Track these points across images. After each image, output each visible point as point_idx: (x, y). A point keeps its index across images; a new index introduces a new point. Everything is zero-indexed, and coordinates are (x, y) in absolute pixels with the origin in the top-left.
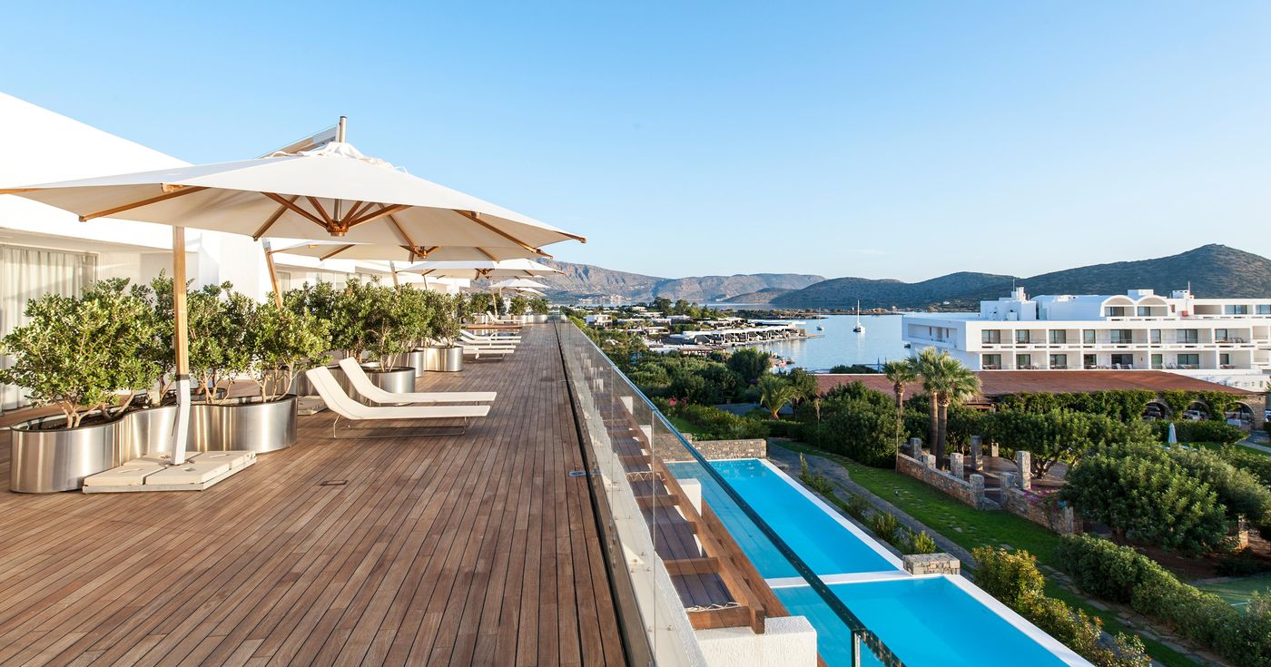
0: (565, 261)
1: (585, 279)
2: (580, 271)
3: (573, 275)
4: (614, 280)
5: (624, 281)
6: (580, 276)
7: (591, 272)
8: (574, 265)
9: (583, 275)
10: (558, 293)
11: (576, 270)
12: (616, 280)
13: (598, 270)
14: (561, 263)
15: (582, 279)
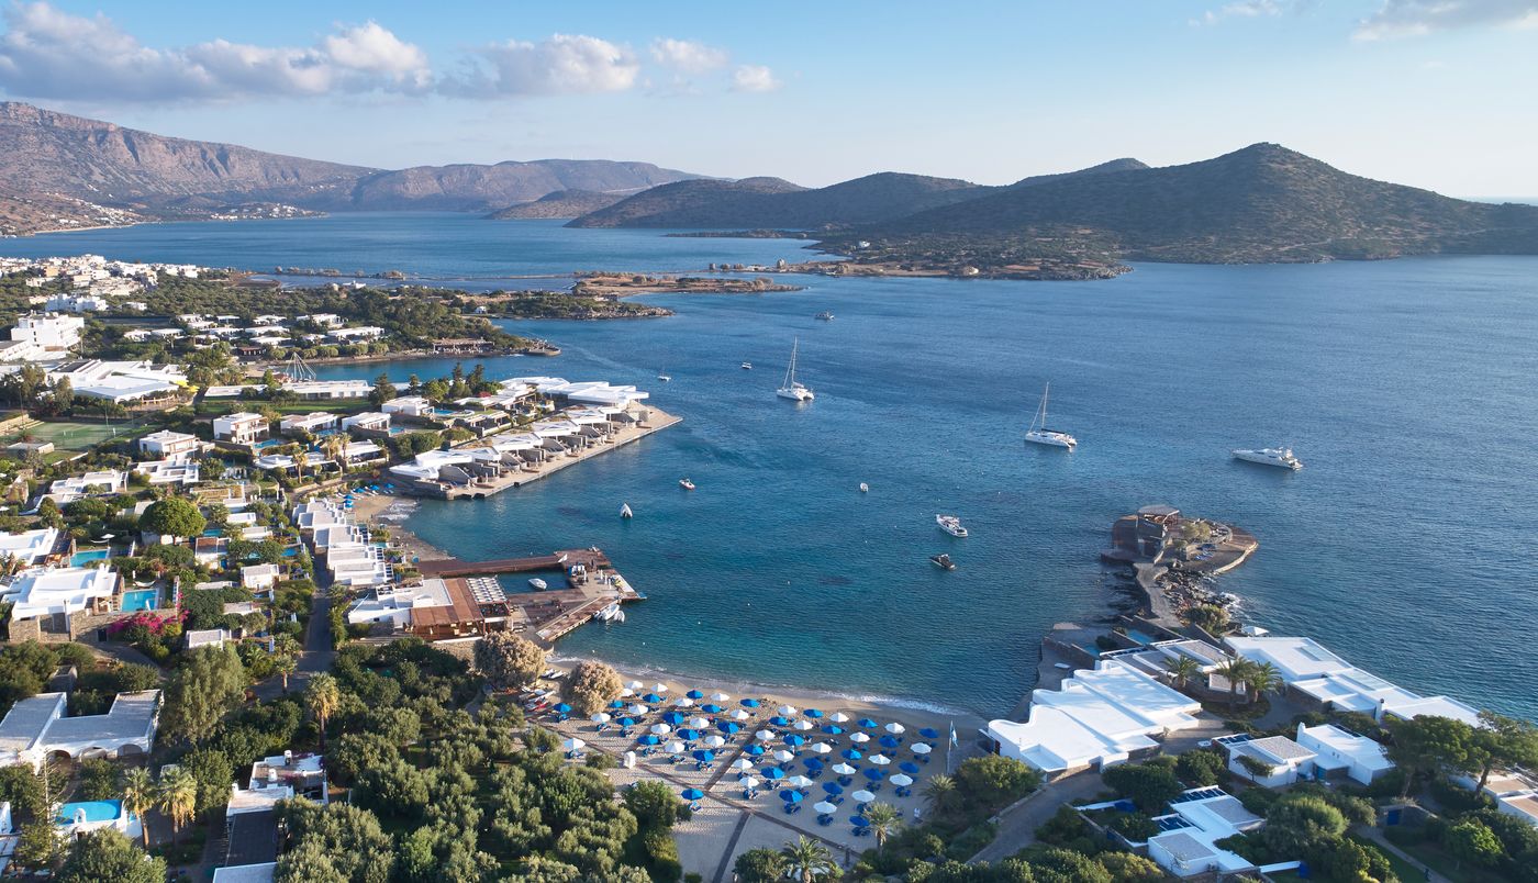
0: (180, 136)
1: (222, 172)
2: (212, 155)
3: (198, 162)
4: (277, 172)
5: (297, 175)
6: (212, 165)
7: (232, 158)
8: (197, 144)
9: (218, 164)
10: (170, 203)
11: (204, 153)
12: (282, 173)
13: (247, 154)
14: (173, 140)
15: (216, 172)
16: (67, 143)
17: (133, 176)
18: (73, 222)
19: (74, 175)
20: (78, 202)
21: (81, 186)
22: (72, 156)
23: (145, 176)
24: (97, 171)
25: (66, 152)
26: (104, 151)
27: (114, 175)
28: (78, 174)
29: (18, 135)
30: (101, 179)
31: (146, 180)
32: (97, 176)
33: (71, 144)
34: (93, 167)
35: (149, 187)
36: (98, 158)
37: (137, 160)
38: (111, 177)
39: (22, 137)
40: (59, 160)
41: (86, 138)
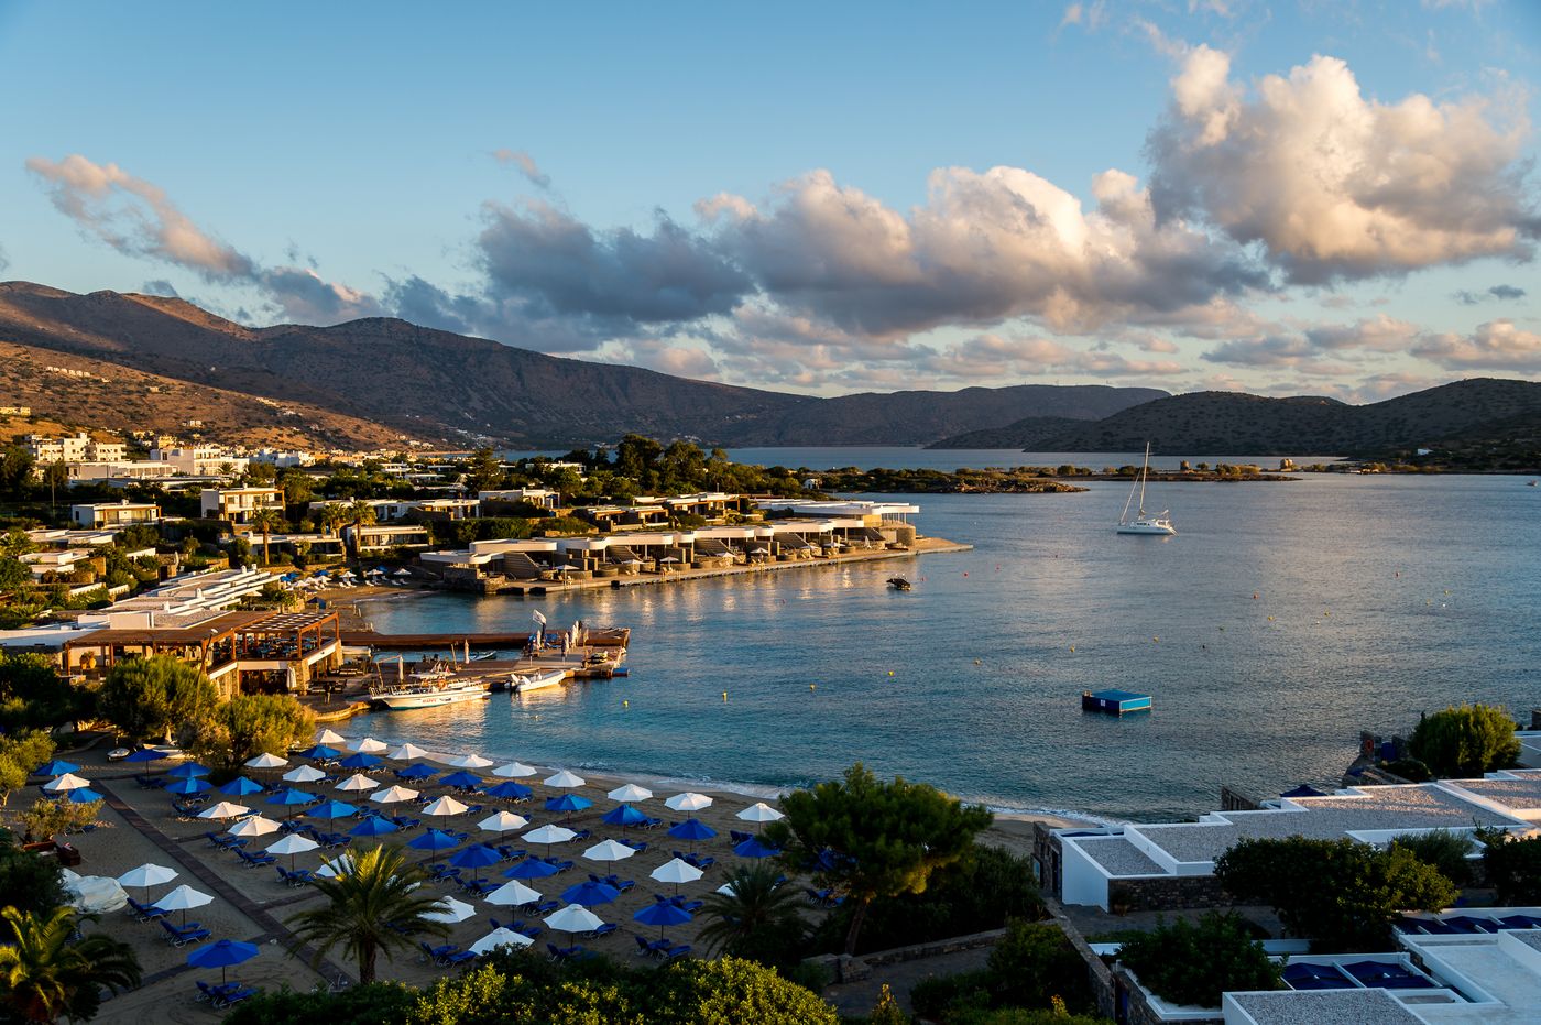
1: (621, 399)
3: (594, 388)
5: (709, 403)
13: (652, 379)
15: (614, 399)
16: (444, 364)
17: (516, 403)
18: (425, 445)
19: (449, 401)
20: (442, 425)
21: (455, 413)
22: (448, 379)
23: (532, 402)
24: (475, 396)
25: (442, 374)
26: (486, 374)
27: (494, 402)
28: (454, 400)
29: (390, 355)
30: (479, 407)
31: (531, 407)
32: (475, 403)
33: (449, 365)
34: (470, 392)
35: (535, 416)
36: (478, 382)
37: (522, 385)
38: (490, 404)
39: (394, 357)
40: (433, 384)
41: (465, 360)
